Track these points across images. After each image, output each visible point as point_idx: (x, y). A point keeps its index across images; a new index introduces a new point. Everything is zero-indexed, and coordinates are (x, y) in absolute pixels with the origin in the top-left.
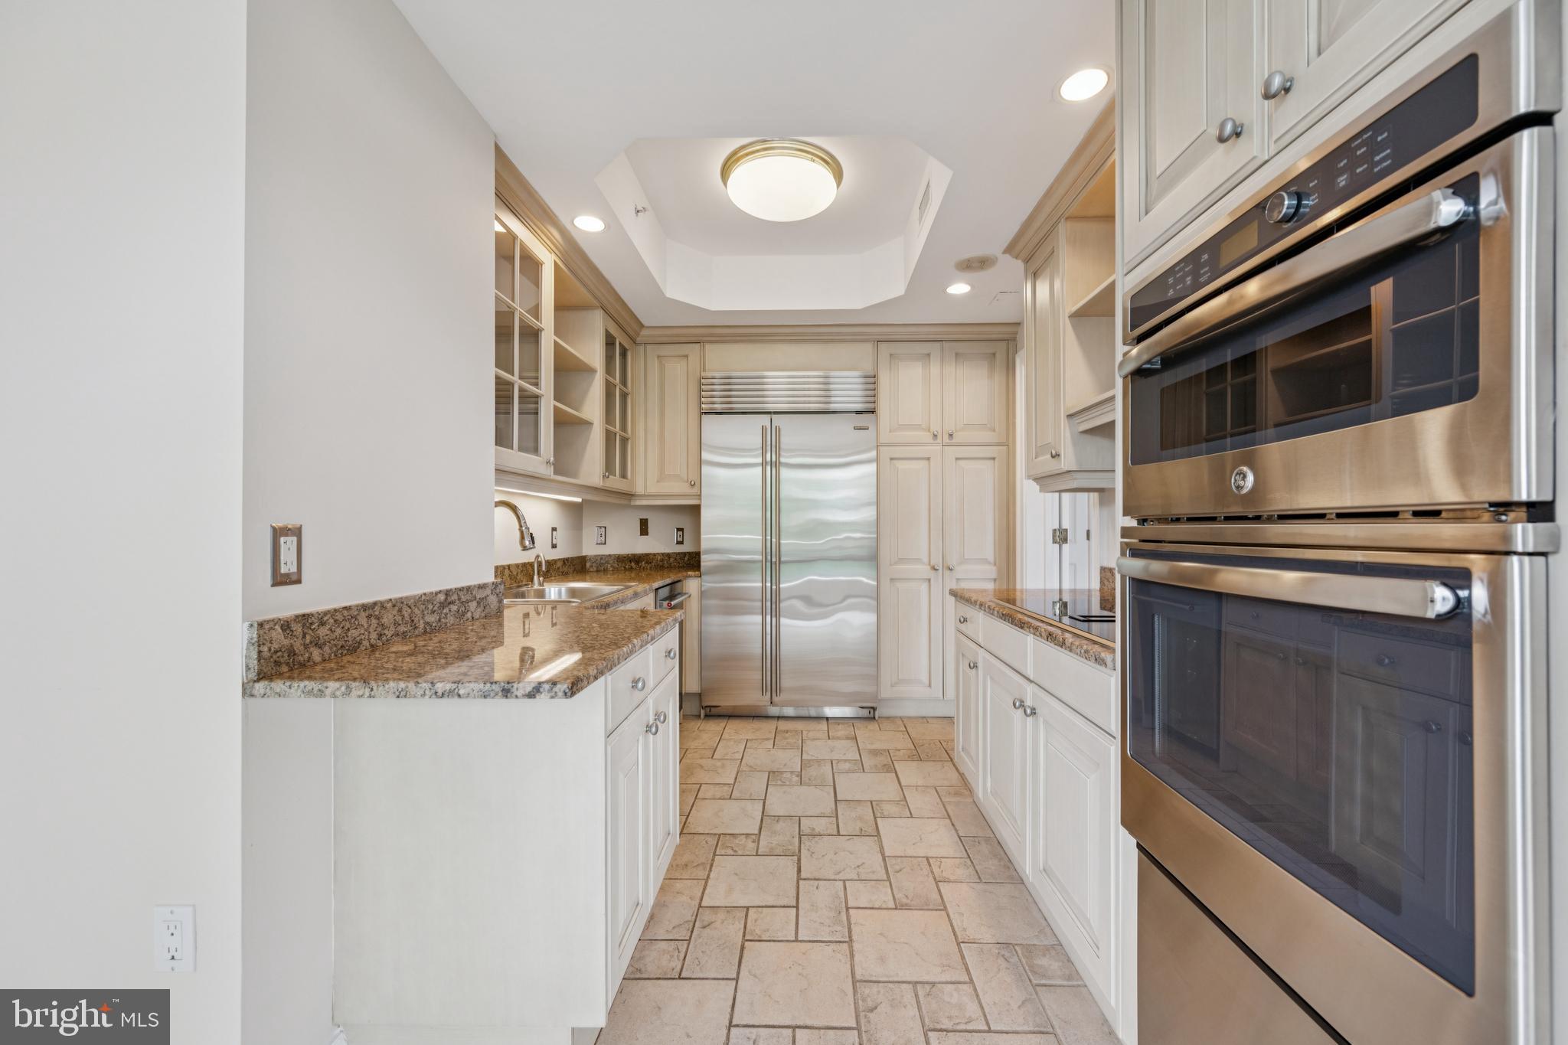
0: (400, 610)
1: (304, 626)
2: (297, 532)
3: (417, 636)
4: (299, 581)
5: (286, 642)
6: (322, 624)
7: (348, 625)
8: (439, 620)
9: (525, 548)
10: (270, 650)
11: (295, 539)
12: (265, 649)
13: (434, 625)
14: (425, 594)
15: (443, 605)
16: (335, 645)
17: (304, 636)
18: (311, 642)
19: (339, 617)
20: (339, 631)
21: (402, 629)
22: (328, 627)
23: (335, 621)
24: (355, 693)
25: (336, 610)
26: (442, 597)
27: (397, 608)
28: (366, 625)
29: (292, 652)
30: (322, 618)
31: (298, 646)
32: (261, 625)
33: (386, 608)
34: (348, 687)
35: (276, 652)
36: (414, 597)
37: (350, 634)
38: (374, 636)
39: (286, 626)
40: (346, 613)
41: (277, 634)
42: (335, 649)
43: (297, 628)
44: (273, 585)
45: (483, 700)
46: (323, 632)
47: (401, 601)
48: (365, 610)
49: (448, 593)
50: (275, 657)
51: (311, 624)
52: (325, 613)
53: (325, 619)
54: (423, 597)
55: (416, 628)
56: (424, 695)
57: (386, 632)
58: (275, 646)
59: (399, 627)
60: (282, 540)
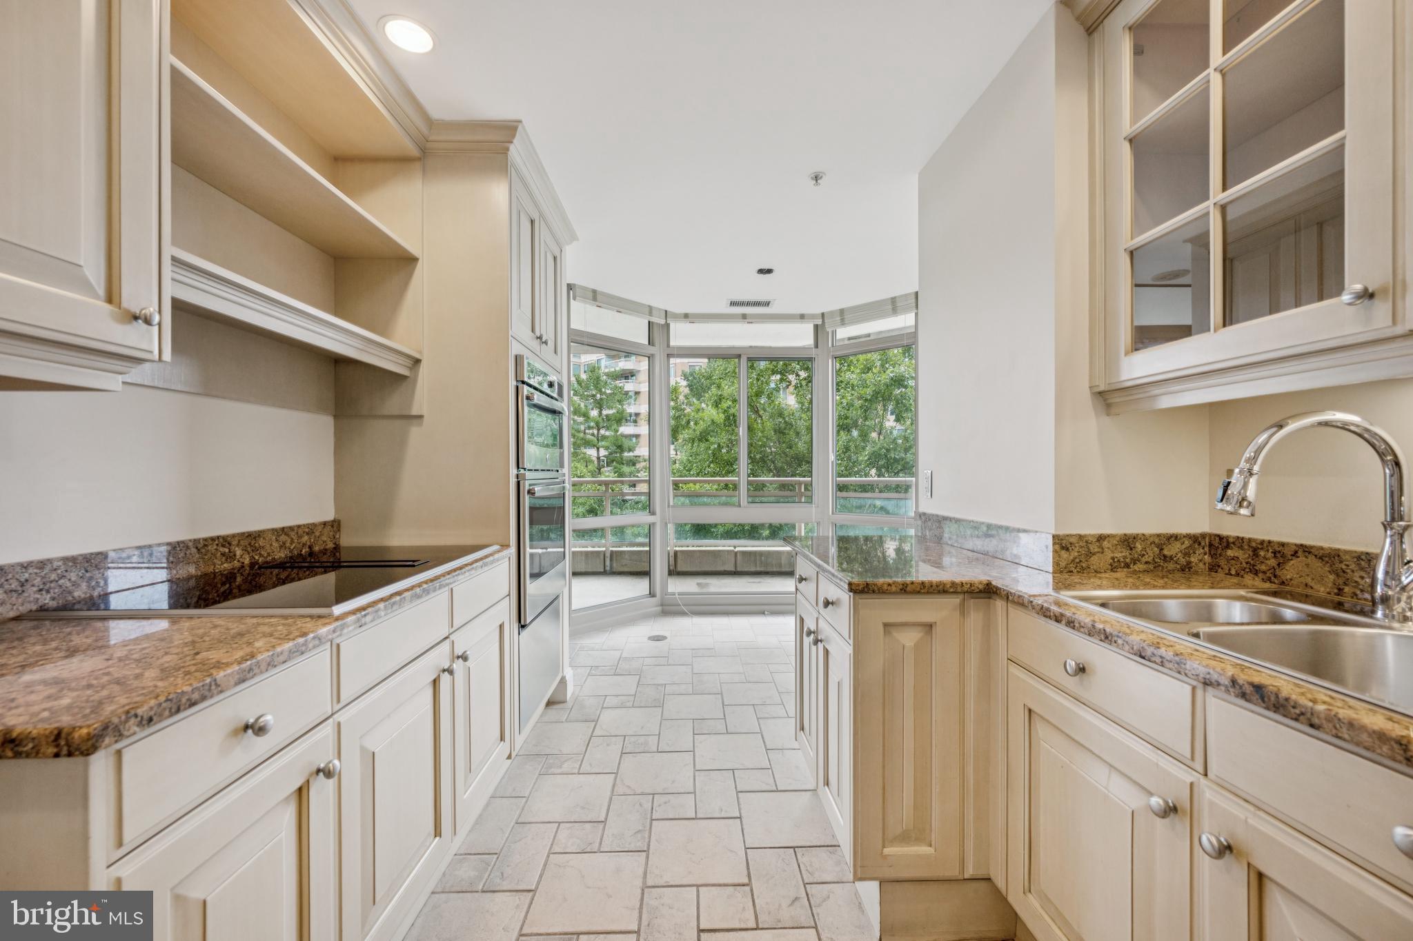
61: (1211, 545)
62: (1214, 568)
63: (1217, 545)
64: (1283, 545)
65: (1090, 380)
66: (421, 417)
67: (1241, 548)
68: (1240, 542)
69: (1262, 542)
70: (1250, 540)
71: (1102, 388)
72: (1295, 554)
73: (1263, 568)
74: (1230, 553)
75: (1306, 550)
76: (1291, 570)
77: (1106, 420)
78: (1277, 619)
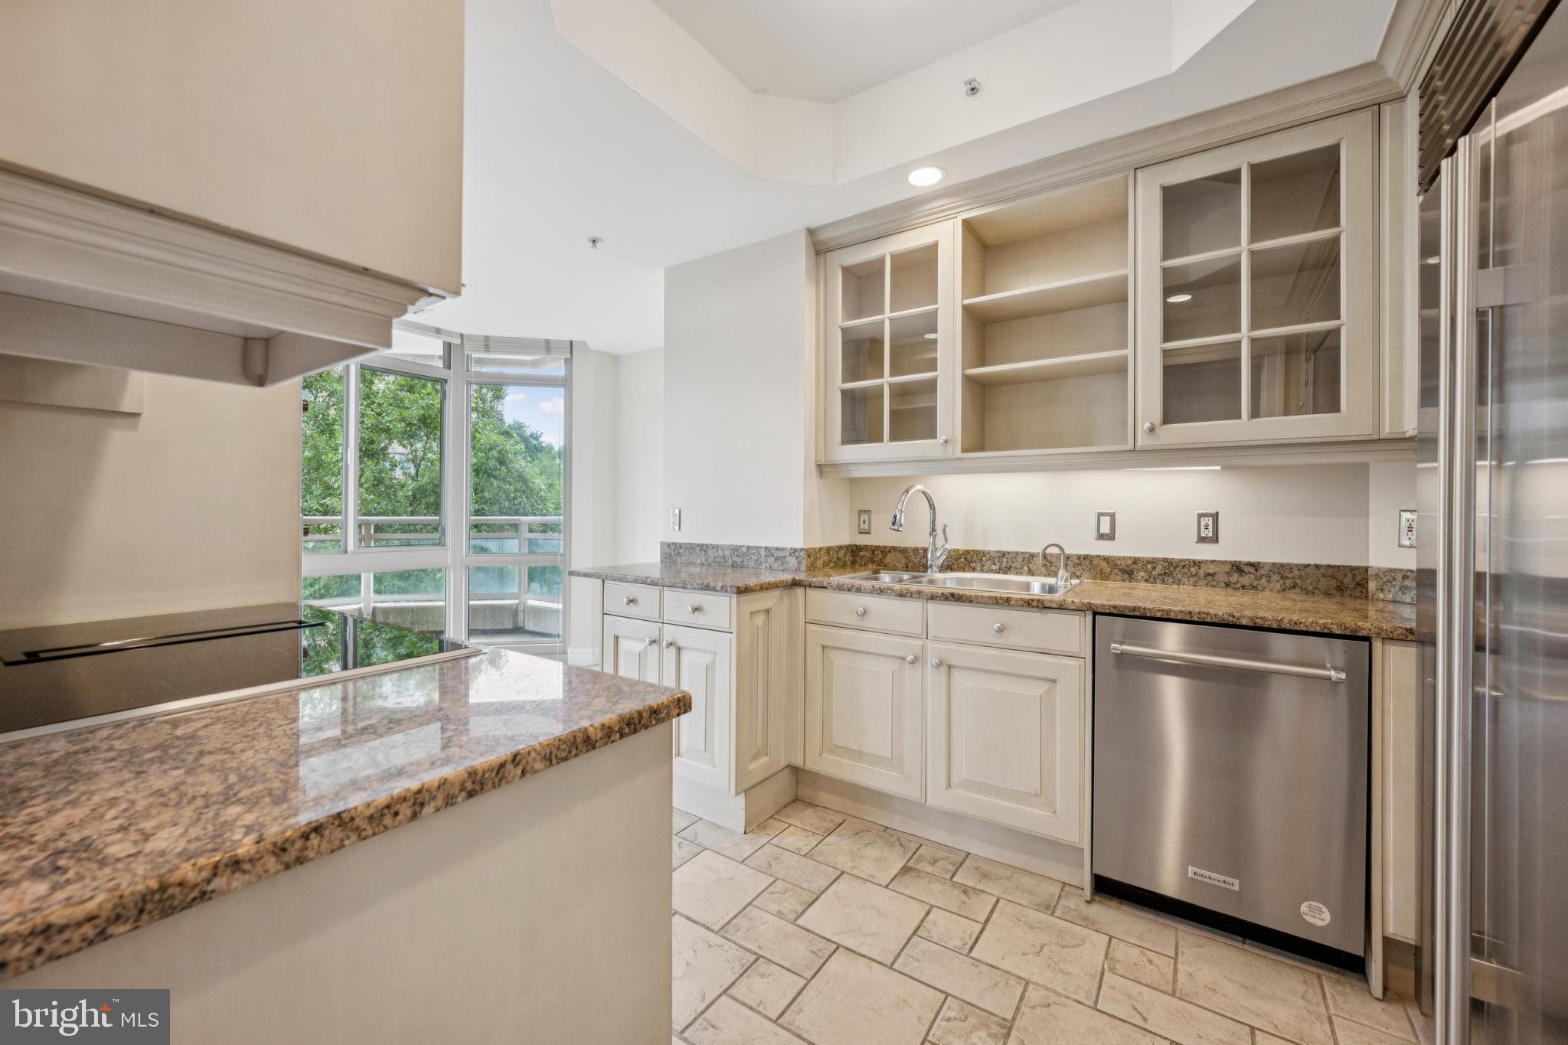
0: (717, 551)
6: (681, 548)
8: (743, 562)
10: (664, 552)
13: (738, 563)
19: (687, 546)
20: (687, 552)
21: (718, 560)
25: (686, 544)
26: (745, 550)
28: (699, 553)
35: (666, 554)
36: (727, 546)
37: (693, 555)
38: (703, 560)
39: (669, 545)
40: (691, 546)
41: (666, 547)
42: (686, 559)
43: (672, 547)
47: (718, 545)
49: (748, 548)
50: (665, 556)
51: (677, 547)
52: (682, 544)
53: (682, 546)
54: (734, 548)
55: (726, 561)
57: (710, 559)
58: (666, 552)
61: (852, 550)
62: (853, 563)
63: (854, 550)
64: (885, 547)
65: (816, 457)
66: (137, 415)
67: (866, 550)
68: (866, 548)
69: (876, 547)
70: (871, 546)
71: (823, 462)
72: (890, 551)
73: (877, 559)
74: (861, 554)
75: (894, 549)
76: (888, 560)
77: (819, 479)
78: (901, 581)
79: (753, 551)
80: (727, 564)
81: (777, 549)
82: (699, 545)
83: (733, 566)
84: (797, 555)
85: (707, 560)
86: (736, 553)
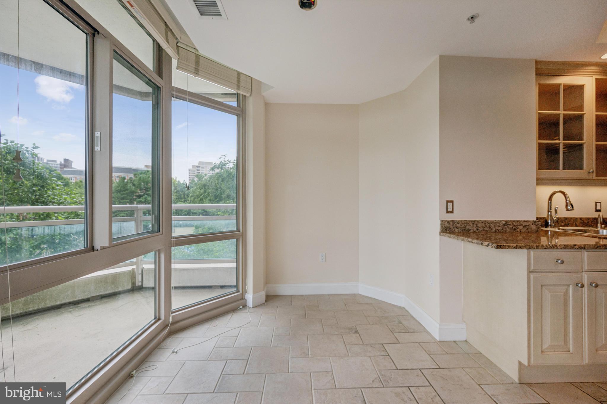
0: (485, 224)
1: (453, 223)
2: (452, 202)
3: (492, 232)
4: (453, 213)
5: (449, 226)
6: (458, 223)
7: (466, 225)
8: (503, 229)
9: (568, 210)
10: (444, 226)
11: (451, 203)
12: (443, 226)
13: (500, 230)
14: (496, 221)
15: (504, 225)
16: (462, 229)
17: (453, 225)
18: (455, 227)
19: (463, 222)
20: (463, 226)
21: (486, 229)
22: (460, 224)
23: (462, 223)
24: (455, 238)
25: (462, 221)
26: (504, 223)
27: (483, 223)
28: (472, 226)
29: (450, 228)
30: (458, 222)
31: (451, 227)
32: (442, 221)
33: (479, 222)
34: (454, 236)
35: (446, 227)
36: (491, 221)
37: (467, 227)
38: (475, 229)
39: (448, 222)
40: (465, 222)
41: (446, 223)
42: (462, 230)
43: (451, 223)
44: (447, 213)
45: (477, 245)
46: (458, 225)
47: (485, 221)
48: (471, 222)
49: (506, 222)
50: (446, 228)
51: (455, 223)
52: (459, 221)
53: (459, 222)
54: (495, 221)
55: (491, 230)
56: (466, 241)
57: (479, 229)
58: (446, 226)
59: (484, 228)
60: (448, 203)
79: (509, 223)
80: (492, 231)
81: (524, 221)
82: (471, 221)
83: (496, 232)
84: (537, 224)
85: (477, 229)
86: (498, 225)
